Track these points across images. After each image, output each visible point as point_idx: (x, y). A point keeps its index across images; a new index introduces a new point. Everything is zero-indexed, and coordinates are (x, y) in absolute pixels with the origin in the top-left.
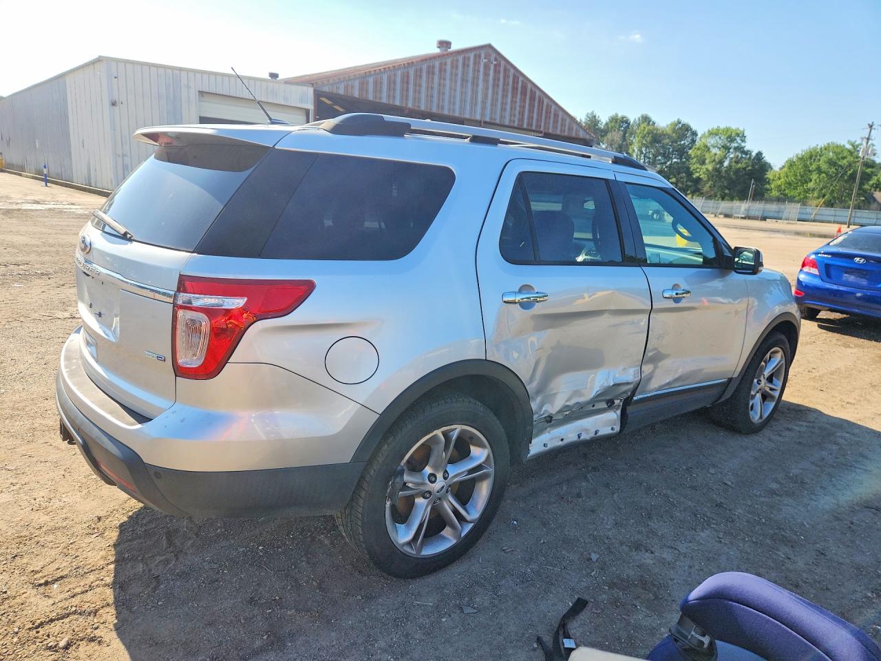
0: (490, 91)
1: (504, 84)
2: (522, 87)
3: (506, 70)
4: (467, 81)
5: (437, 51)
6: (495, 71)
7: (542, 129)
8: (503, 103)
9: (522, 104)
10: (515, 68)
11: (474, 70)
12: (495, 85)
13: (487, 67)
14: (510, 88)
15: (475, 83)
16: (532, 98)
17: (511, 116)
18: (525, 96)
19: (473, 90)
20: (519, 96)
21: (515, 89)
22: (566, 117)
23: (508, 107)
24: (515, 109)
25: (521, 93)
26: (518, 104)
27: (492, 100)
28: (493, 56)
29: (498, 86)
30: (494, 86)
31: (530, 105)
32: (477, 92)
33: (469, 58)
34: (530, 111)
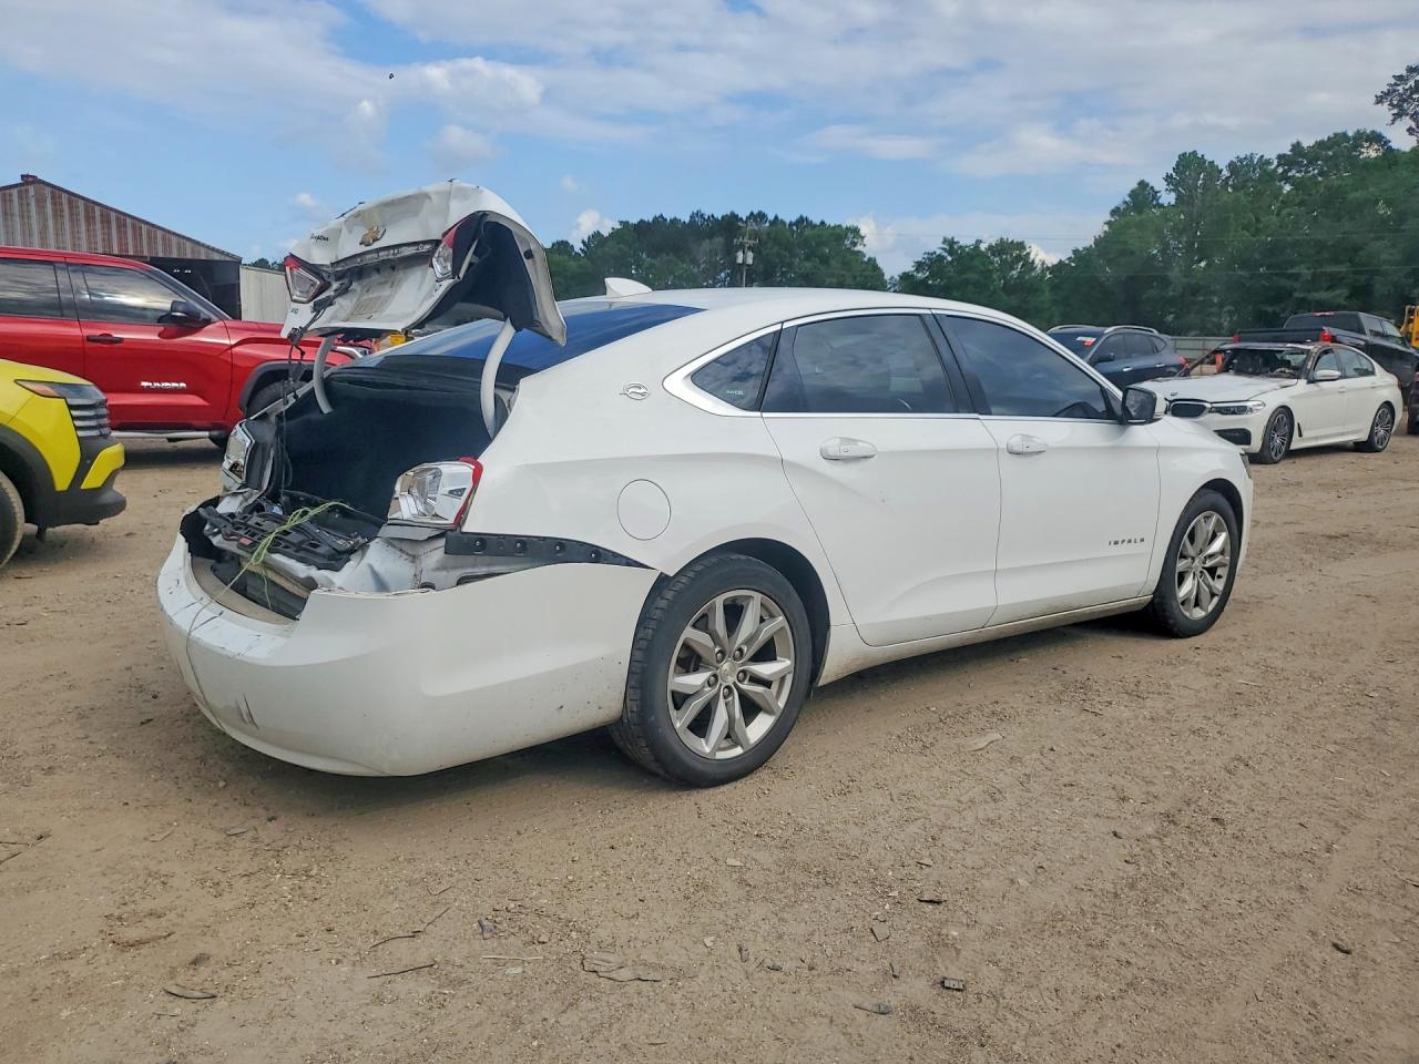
0: (50, 223)
1: (71, 215)
2: (102, 215)
3: (70, 202)
4: (12, 215)
5: (20, 181)
6: (54, 204)
7: (146, 253)
8: (72, 233)
9: (106, 231)
10: (83, 198)
11: (21, 205)
12: (58, 214)
13: (40, 202)
14: (82, 217)
15: (24, 215)
16: (121, 226)
17: (90, 243)
18: (109, 222)
19: (23, 224)
20: (98, 226)
21: (90, 219)
22: (182, 241)
23: (83, 235)
24: (95, 236)
25: (102, 222)
26: (99, 233)
27: (56, 229)
28: (48, 190)
29: (62, 216)
30: (55, 216)
31: (119, 232)
32: (30, 224)
33: (11, 195)
34: (120, 239)
